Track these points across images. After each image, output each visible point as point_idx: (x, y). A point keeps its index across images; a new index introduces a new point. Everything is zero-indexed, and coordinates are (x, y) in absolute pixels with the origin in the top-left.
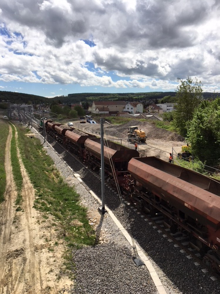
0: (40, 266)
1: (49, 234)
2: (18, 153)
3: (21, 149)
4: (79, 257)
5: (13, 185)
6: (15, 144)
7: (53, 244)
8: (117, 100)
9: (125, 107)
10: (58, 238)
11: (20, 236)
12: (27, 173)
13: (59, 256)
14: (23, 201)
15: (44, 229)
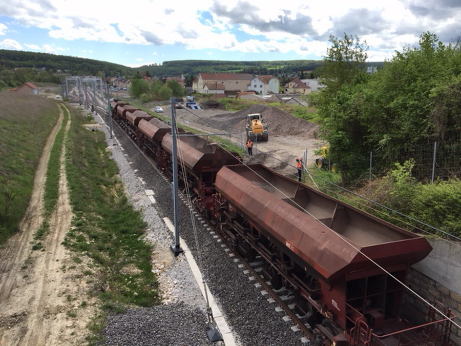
0: (46, 343)
1: (76, 289)
2: (62, 155)
3: (69, 149)
4: (115, 327)
5: (39, 207)
6: (61, 141)
7: (78, 305)
8: (241, 72)
9: (250, 83)
10: (89, 294)
11: (27, 291)
12: (68, 188)
13: (83, 324)
14: (48, 233)
15: (70, 279)
